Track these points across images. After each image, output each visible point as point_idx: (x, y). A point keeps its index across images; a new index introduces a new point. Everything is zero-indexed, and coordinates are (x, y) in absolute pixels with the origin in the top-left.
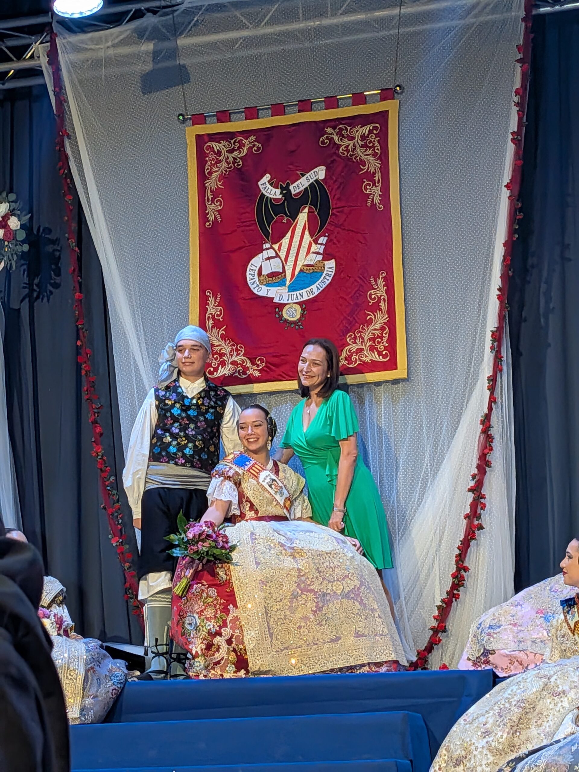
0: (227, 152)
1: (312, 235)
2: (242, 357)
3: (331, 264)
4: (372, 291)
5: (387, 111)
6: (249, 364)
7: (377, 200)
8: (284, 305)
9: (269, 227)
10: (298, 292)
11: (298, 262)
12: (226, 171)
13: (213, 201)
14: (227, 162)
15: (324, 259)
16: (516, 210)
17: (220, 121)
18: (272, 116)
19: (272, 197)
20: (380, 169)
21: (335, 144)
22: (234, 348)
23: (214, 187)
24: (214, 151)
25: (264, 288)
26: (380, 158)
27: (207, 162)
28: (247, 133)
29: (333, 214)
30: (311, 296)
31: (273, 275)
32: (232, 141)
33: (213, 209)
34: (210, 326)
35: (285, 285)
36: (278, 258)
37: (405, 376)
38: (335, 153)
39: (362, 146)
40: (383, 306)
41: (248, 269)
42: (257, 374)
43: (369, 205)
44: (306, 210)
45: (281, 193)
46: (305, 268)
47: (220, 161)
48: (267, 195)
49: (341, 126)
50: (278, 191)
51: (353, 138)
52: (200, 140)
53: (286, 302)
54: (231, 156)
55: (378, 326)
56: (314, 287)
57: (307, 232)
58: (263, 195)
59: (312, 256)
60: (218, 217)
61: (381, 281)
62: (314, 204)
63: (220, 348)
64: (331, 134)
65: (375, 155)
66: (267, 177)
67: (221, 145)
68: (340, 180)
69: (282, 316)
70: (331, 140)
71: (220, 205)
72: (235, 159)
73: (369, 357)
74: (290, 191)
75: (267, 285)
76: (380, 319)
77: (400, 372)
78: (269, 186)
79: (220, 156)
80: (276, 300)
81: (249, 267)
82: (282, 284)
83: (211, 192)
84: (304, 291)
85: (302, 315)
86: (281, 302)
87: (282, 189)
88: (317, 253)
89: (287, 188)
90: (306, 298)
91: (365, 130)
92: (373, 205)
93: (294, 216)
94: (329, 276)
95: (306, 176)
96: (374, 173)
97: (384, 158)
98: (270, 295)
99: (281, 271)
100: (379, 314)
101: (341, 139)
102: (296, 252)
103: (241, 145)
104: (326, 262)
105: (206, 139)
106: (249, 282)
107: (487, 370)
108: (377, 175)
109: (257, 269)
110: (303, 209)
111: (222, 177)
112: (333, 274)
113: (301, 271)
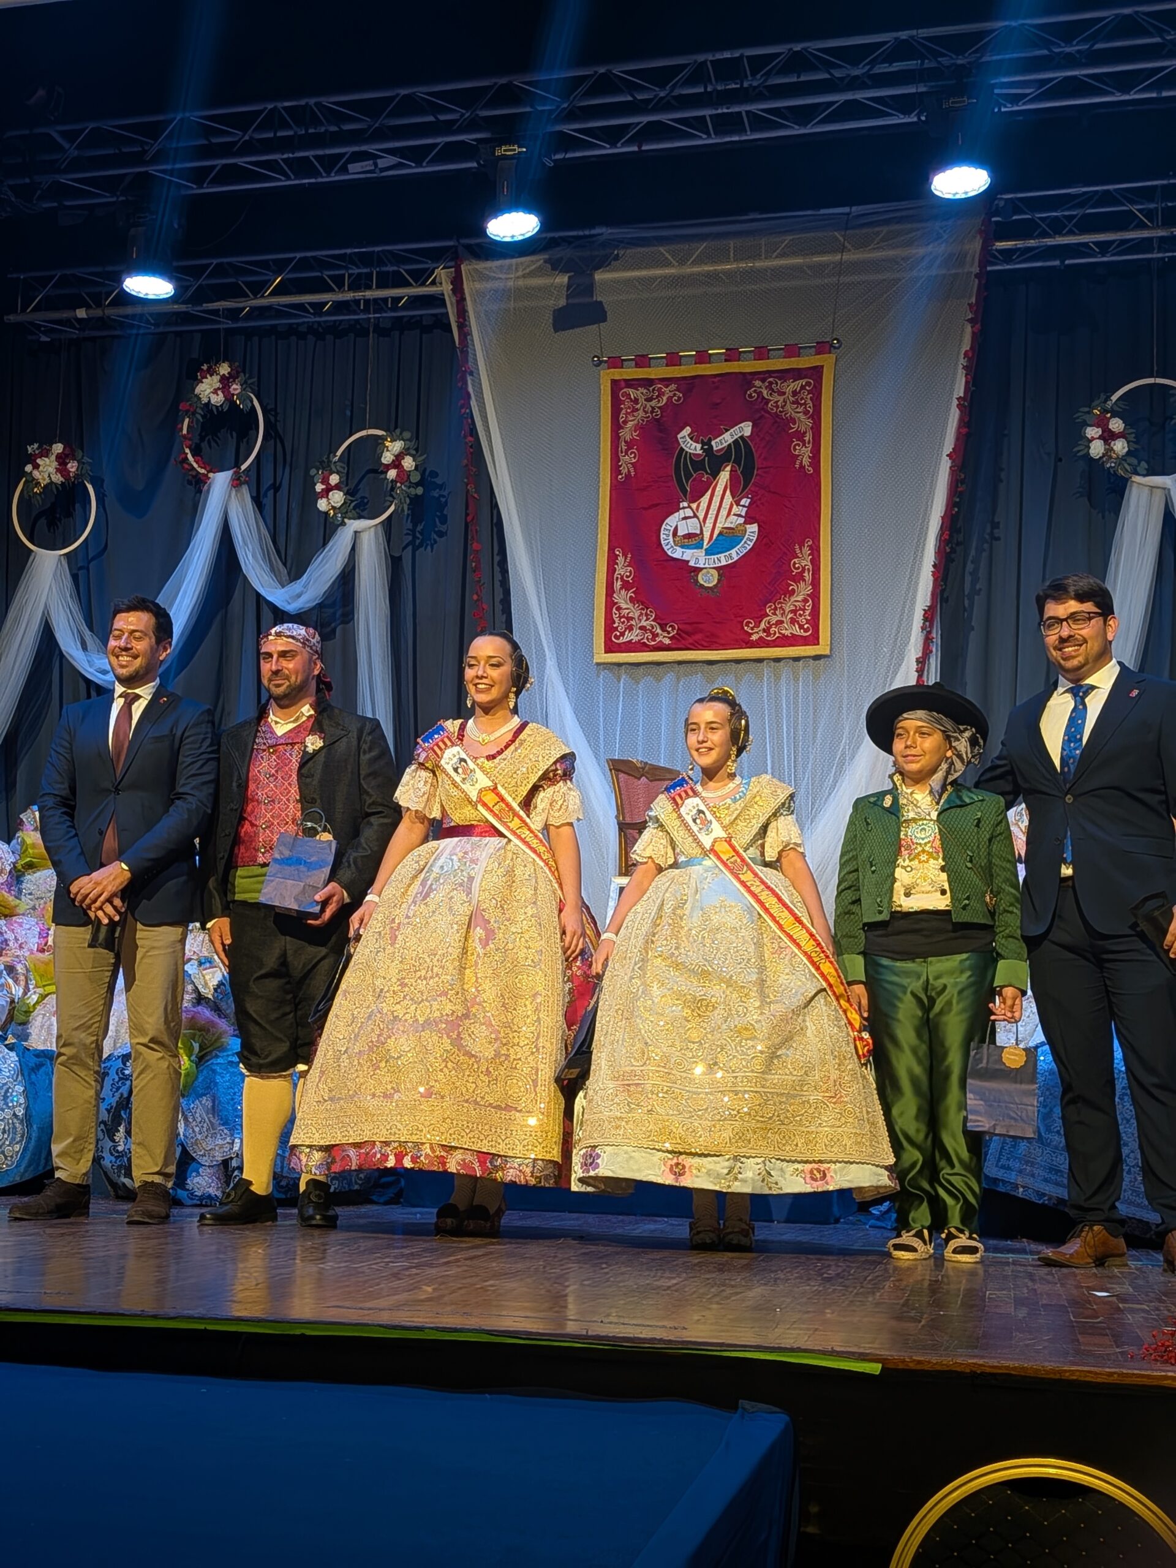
0: (646, 400)
1: (733, 495)
2: (652, 623)
3: (753, 528)
4: (796, 560)
5: (822, 367)
6: (659, 631)
7: (806, 461)
8: (701, 569)
9: (687, 483)
10: (715, 557)
11: (718, 525)
12: (643, 421)
13: (626, 453)
14: (644, 411)
15: (745, 523)
16: (957, 481)
17: (637, 365)
18: (696, 363)
19: (691, 451)
20: (812, 428)
21: (763, 398)
22: (644, 612)
23: (628, 438)
24: (630, 399)
25: (679, 550)
26: (812, 417)
27: (622, 409)
28: (667, 381)
29: (757, 475)
30: (730, 562)
31: (689, 536)
32: (651, 389)
33: (628, 460)
34: (619, 587)
35: (702, 548)
36: (695, 519)
37: (828, 652)
38: (763, 409)
39: (793, 403)
40: (808, 576)
41: (662, 529)
42: (667, 641)
43: (797, 466)
44: (728, 468)
45: (702, 448)
46: (725, 531)
47: (637, 410)
48: (687, 450)
49: (771, 379)
50: (699, 446)
51: (784, 393)
52: (615, 384)
53: (702, 566)
54: (648, 404)
55: (800, 598)
56: (733, 552)
57: (728, 492)
58: (682, 450)
59: (732, 518)
60: (632, 470)
61: (806, 550)
62: (737, 462)
63: (628, 611)
64: (760, 387)
65: (806, 413)
66: (688, 430)
67: (638, 392)
68: (767, 438)
69: (697, 581)
70: (760, 394)
71: (634, 457)
72: (653, 408)
73: (789, 630)
74: (712, 447)
75: (682, 547)
76: (803, 590)
77: (823, 648)
78: (689, 440)
79: (638, 404)
80: (692, 564)
81: (664, 526)
82: (699, 546)
83: (626, 442)
84: (723, 555)
85: (719, 581)
86: (698, 566)
87: (703, 444)
88: (739, 516)
89: (709, 443)
90: (724, 563)
91: (796, 385)
92: (802, 467)
93: (715, 474)
94: (751, 540)
95: (729, 433)
96: (805, 433)
97: (816, 417)
98: (685, 558)
99: (698, 532)
100: (802, 584)
101: (771, 394)
102: (715, 512)
103: (661, 394)
104: (748, 526)
105: (623, 384)
106: (663, 542)
107: (914, 651)
108: (808, 434)
109: (672, 529)
110: (725, 467)
111: (636, 428)
112: (755, 539)
113: (720, 534)
